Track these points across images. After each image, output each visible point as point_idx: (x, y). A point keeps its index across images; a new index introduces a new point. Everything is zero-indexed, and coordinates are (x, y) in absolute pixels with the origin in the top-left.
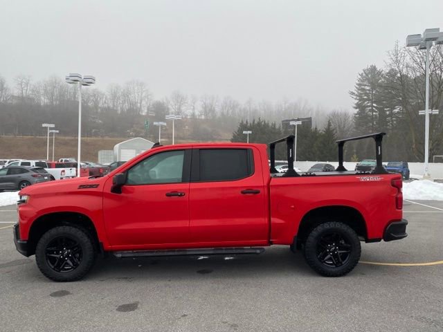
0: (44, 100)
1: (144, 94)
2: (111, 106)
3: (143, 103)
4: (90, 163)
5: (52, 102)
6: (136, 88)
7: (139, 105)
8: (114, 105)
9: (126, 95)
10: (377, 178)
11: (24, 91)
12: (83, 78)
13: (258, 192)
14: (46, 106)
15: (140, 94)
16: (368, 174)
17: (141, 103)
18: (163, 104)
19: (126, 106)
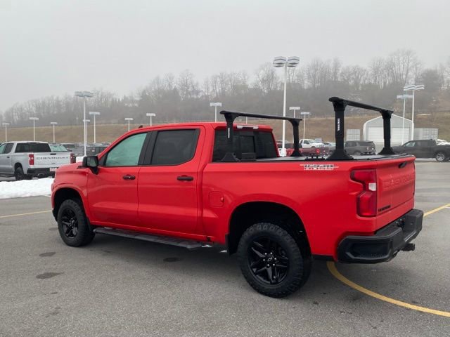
0: (307, 84)
1: (411, 64)
2: (372, 81)
3: (410, 73)
4: (331, 143)
5: (314, 86)
6: (401, 58)
7: (404, 76)
8: (376, 80)
9: (390, 67)
10: (329, 167)
11: (291, 78)
12: (287, 59)
13: (192, 179)
14: (309, 89)
15: (406, 64)
16: (323, 160)
17: (406, 75)
18: (436, 71)
19: (389, 80)
